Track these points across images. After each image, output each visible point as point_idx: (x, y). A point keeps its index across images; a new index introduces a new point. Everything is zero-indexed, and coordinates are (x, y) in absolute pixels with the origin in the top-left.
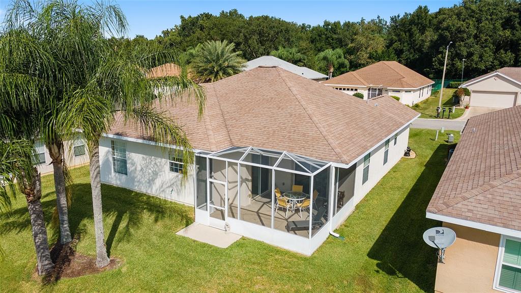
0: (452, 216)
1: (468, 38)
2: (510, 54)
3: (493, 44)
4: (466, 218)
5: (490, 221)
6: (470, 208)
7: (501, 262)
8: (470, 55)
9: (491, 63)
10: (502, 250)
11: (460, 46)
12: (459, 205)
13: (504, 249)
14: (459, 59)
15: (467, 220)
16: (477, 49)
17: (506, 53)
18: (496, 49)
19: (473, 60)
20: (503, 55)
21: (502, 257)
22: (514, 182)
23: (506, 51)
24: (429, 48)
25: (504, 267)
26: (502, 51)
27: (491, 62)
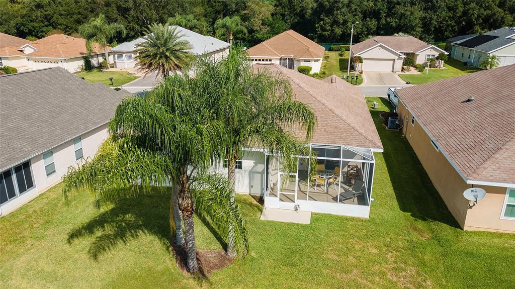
0: (484, 181)
1: (343, 7)
2: (374, 21)
3: (361, 12)
4: (492, 181)
5: (505, 181)
6: (491, 174)
7: (506, 203)
8: (345, 22)
9: (360, 30)
10: (507, 196)
11: (337, 14)
12: (484, 173)
13: (508, 195)
14: (337, 25)
15: (492, 182)
16: (349, 17)
17: (371, 21)
18: (363, 17)
19: (347, 27)
20: (369, 23)
21: (507, 199)
22: (506, 154)
23: (371, 19)
24: (311, 14)
25: (508, 205)
26: (368, 19)
27: (361, 28)
